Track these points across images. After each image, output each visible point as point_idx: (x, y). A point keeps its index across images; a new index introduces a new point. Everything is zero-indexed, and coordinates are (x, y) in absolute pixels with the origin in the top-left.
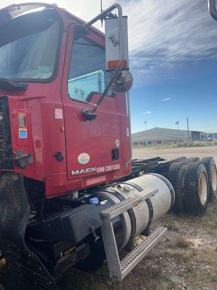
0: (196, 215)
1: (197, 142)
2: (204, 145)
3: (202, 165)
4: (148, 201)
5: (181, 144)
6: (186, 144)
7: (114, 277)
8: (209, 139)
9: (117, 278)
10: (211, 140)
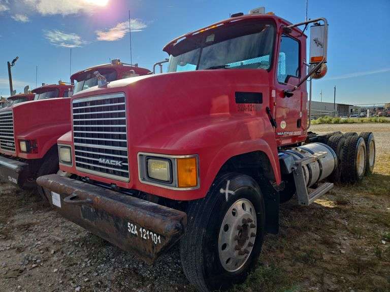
0: (352, 183)
1: (343, 119)
2: (353, 123)
3: (362, 139)
4: (318, 161)
5: (325, 119)
6: (331, 120)
7: (302, 203)
8: (362, 114)
9: (305, 204)
10: (363, 117)
